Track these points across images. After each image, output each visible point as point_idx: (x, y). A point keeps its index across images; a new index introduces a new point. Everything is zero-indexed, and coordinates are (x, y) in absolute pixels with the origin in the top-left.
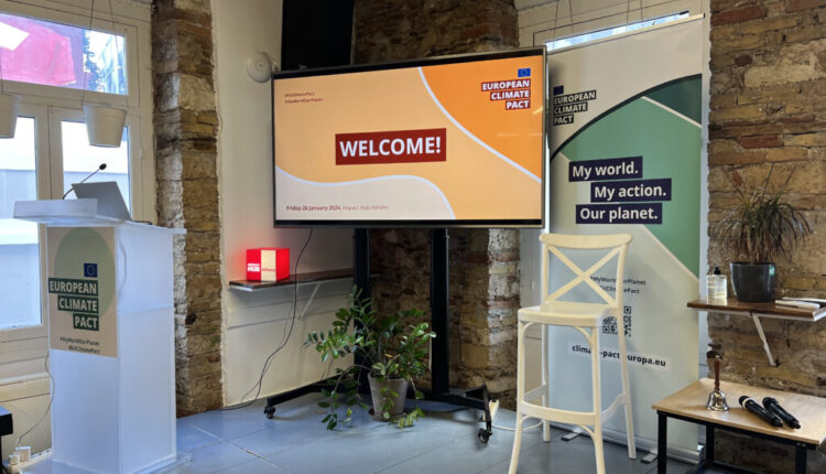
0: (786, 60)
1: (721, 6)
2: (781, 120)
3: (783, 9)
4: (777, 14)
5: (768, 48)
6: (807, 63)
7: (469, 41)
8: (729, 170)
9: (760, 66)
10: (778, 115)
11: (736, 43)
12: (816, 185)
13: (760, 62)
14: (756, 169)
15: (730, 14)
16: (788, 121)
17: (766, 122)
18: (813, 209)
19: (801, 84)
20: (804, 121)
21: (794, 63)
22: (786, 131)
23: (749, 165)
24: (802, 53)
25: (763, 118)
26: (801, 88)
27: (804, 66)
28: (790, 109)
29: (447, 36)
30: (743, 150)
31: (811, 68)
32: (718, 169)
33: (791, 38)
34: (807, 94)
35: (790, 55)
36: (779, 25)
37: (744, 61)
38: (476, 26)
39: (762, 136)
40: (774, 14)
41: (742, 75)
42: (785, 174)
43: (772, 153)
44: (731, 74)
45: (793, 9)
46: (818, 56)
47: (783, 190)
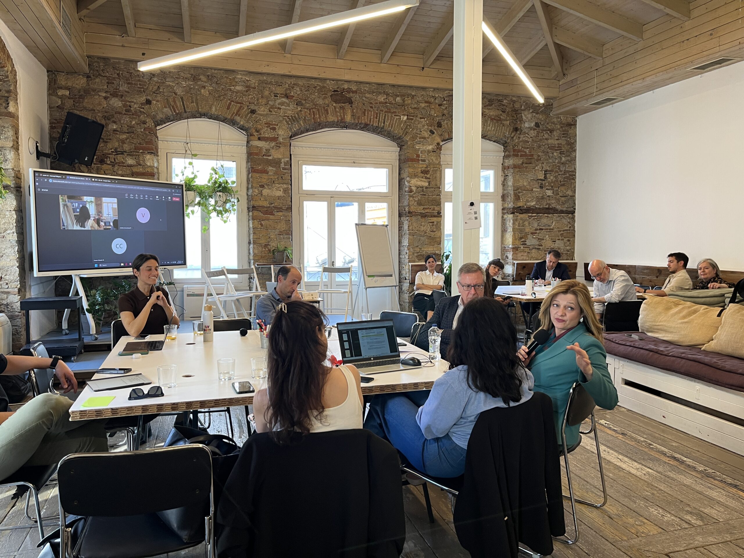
0: (274, 189)
1: (254, 167)
2: (273, 207)
3: (273, 172)
5: (269, 184)
6: (280, 191)
7: (141, 151)
8: (259, 221)
10: (273, 205)
11: (260, 180)
12: (283, 228)
13: (267, 188)
14: (267, 221)
15: (257, 170)
16: (275, 207)
17: (269, 207)
18: (283, 235)
20: (279, 208)
21: (277, 190)
22: (275, 211)
23: (265, 220)
24: (279, 187)
25: (268, 205)
26: (279, 198)
27: (279, 191)
28: (276, 204)
29: (126, 145)
30: (263, 215)
31: (281, 192)
32: (255, 221)
33: (276, 182)
34: (280, 200)
36: (272, 177)
37: (262, 186)
38: (145, 145)
39: (268, 211)
40: (270, 173)
41: (262, 191)
42: (275, 223)
43: (271, 217)
44: (258, 190)
45: (276, 173)
46: (283, 189)
47: (275, 228)
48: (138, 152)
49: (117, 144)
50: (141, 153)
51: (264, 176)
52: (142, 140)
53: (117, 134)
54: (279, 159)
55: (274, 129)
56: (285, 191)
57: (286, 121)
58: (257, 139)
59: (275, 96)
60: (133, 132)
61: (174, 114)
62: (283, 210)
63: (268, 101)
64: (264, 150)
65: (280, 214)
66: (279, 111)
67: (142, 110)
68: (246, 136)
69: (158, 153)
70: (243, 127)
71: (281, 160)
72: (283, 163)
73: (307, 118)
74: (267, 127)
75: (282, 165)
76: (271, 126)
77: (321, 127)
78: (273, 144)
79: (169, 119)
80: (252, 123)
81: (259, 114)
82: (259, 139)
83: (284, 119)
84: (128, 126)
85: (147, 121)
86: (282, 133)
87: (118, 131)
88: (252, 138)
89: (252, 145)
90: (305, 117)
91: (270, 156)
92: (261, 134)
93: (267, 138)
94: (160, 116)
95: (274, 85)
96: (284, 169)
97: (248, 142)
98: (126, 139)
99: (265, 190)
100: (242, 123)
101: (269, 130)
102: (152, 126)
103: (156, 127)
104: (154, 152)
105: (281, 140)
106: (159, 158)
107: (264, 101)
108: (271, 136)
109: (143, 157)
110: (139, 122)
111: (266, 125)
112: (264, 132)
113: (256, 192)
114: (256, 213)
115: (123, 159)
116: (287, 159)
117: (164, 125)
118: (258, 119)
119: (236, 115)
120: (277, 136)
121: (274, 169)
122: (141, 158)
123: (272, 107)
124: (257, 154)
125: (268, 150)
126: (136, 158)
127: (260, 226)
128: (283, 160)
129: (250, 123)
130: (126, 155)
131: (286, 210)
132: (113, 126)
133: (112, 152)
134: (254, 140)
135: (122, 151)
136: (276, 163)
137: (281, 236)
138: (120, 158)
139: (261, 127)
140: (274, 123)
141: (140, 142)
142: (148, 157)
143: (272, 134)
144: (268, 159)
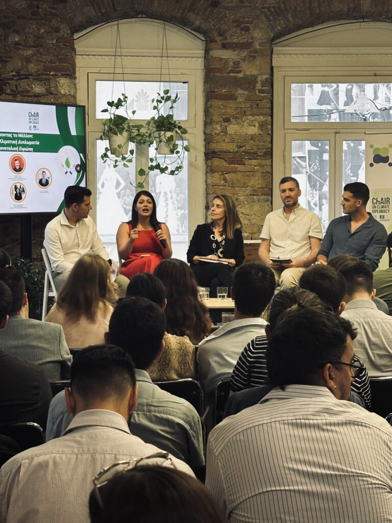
0: (246, 123)
1: (216, 90)
2: (243, 152)
3: (244, 98)
4: (241, 100)
5: (238, 116)
6: (255, 126)
7: (52, 73)
8: (222, 174)
9: (234, 124)
10: (243, 149)
11: (223, 111)
12: (258, 184)
13: (234, 122)
14: (233, 174)
15: (220, 95)
16: (247, 153)
17: (237, 152)
18: (257, 195)
19: (252, 135)
20: (253, 153)
21: (249, 125)
22: (246, 157)
23: (230, 172)
24: (252, 121)
25: (236, 150)
26: (253, 137)
27: (253, 127)
28: (248, 147)
29: (32, 65)
30: (228, 165)
31: (256, 129)
32: (216, 174)
33: (248, 113)
34: (254, 141)
35: (248, 121)
36: (243, 105)
37: (227, 120)
38: (57, 64)
39: (236, 159)
40: (240, 100)
41: (226, 127)
42: (246, 178)
43: (240, 167)
44: (221, 126)
45: (248, 99)
46: (259, 124)
47: (245, 185)
48: (49, 75)
49: (20, 64)
50: (53, 75)
51: (231, 104)
52: (54, 56)
53: (20, 49)
54: (254, 76)
55: (247, 29)
56: (263, 126)
57: (266, 16)
58: (220, 47)
60: (42, 46)
61: (100, 14)
62: (258, 156)
64: (231, 64)
65: (254, 162)
67: (54, 11)
68: (205, 42)
69: (75, 74)
70: (200, 28)
71: (257, 78)
72: (260, 82)
73: (298, 9)
74: (236, 27)
75: (259, 86)
76: (242, 26)
77: (321, 21)
78: (245, 53)
79: (92, 22)
80: (213, 23)
81: (224, 8)
82: (224, 46)
83: (262, 12)
84: (34, 37)
85: (61, 27)
86: (259, 35)
87: (20, 45)
88: (213, 45)
89: (212, 57)
90: (296, 8)
91: (240, 72)
92: (226, 39)
93: (237, 44)
94: (79, 19)
96: (261, 91)
97: (207, 51)
98: (33, 56)
99: (232, 126)
100: (197, 23)
101: (239, 31)
102: (67, 34)
103: (73, 34)
104: (71, 74)
105: (258, 47)
106: (77, 81)
108: (241, 41)
109: (56, 81)
110: (50, 30)
111: (235, 24)
112: (232, 35)
113: (217, 129)
114: (216, 162)
115: (28, 85)
116: (265, 76)
117: (84, 32)
118: (222, 15)
119: (189, 11)
120: (251, 41)
121: (246, 93)
122: (53, 84)
124: (220, 70)
125: (237, 64)
126: (45, 84)
127: (223, 182)
128: (259, 78)
129: (211, 22)
130: (32, 80)
131: (263, 156)
132: (14, 37)
133: (13, 75)
134: (216, 49)
135: (27, 73)
136: (249, 83)
137: (255, 197)
138: (23, 84)
139: (226, 27)
140: (246, 19)
141: (51, 59)
142: (62, 81)
143: (244, 37)
144: (236, 76)
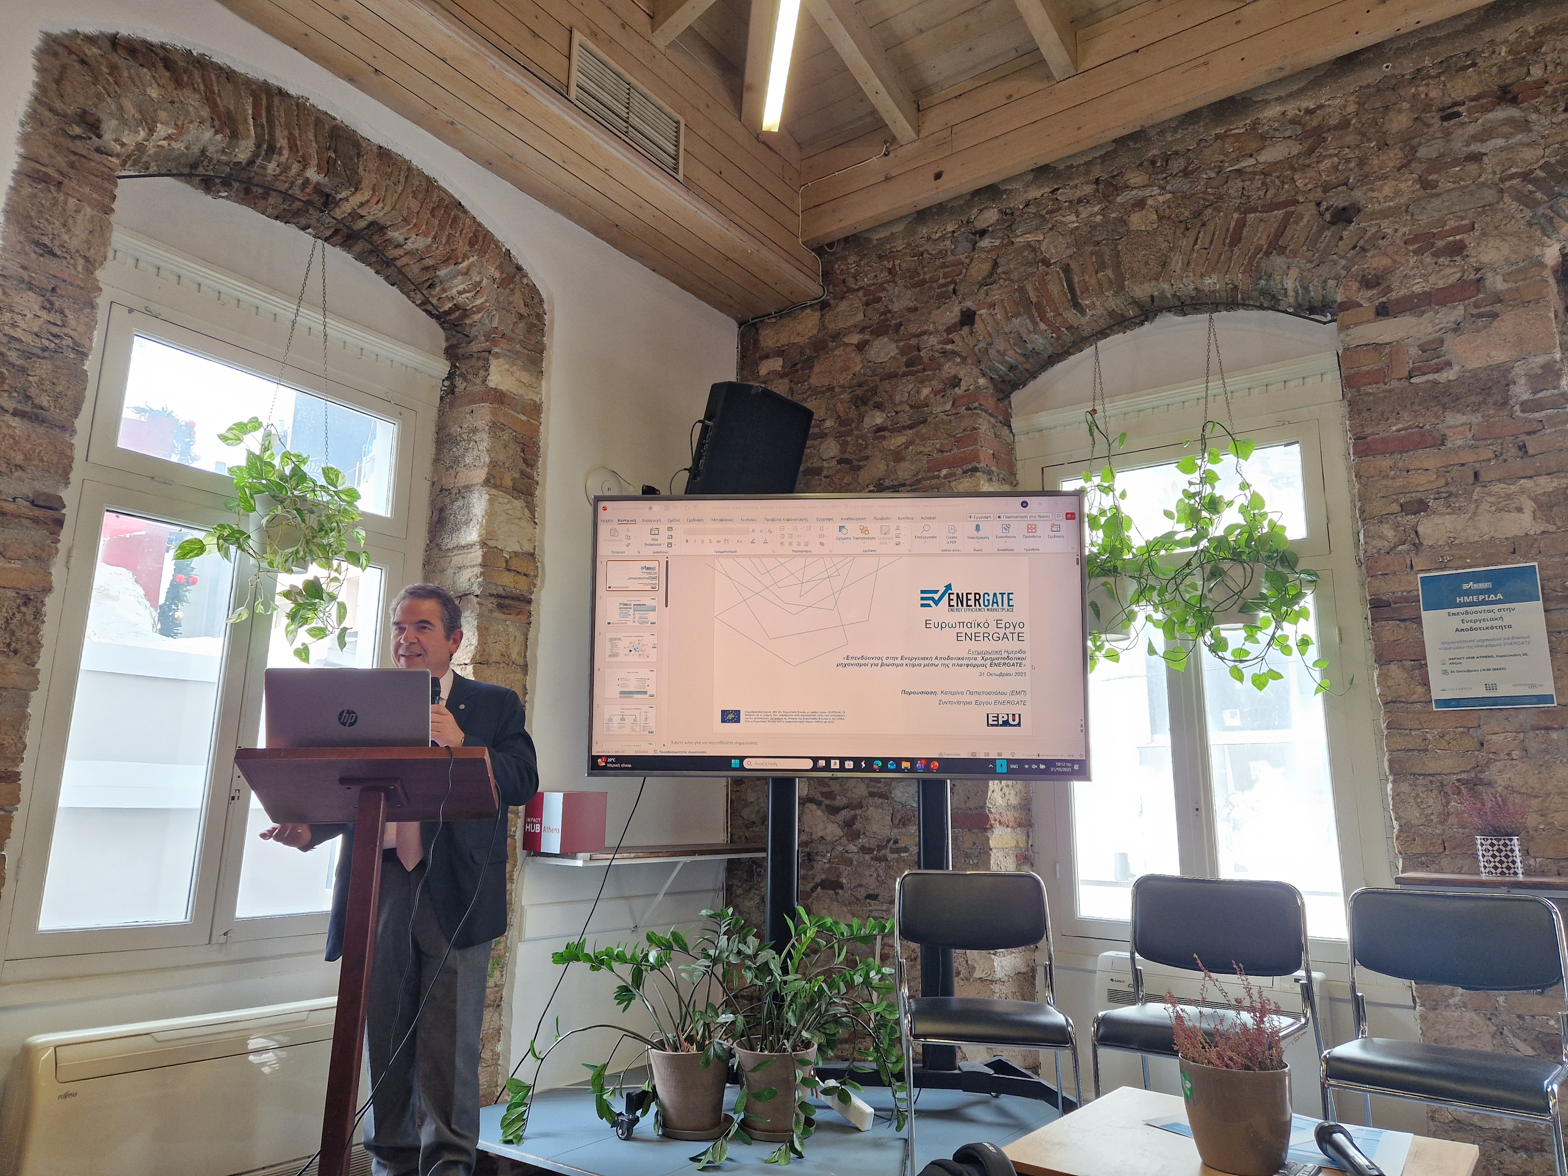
0: (1484, 507)
3: (1470, 435)
4: (1459, 442)
5: (1452, 489)
6: (1520, 510)
9: (1441, 515)
11: (1399, 483)
13: (1442, 510)
19: (1514, 540)
21: (1499, 510)
24: (1510, 497)
26: (1515, 546)
27: (1516, 515)
33: (1488, 476)
35: (1491, 499)
36: (1468, 457)
37: (1419, 507)
40: (1455, 442)
41: (1415, 526)
44: (1397, 526)
45: (1484, 436)
46: (1535, 501)
51: (1430, 459)
53: (884, 437)
54: (1499, 366)
55: (1456, 250)
56: (1552, 505)
58: (1375, 316)
59: (1446, 118)
61: (1043, 326)
63: (1413, 149)
64: (1414, 351)
66: (1472, 168)
71: (1510, 370)
72: (1522, 381)
74: (1418, 252)
75: (1521, 392)
76: (1440, 244)
78: (1458, 312)
79: (1036, 353)
81: (1372, 216)
82: (1384, 312)
84: (911, 407)
86: (1499, 254)
87: (886, 429)
88: (1347, 317)
89: (1346, 347)
91: (1445, 366)
92: (1387, 291)
93: (1425, 295)
95: (1438, 76)
96: (1529, 407)
98: (907, 447)
99: (1433, 520)
100: (1293, 274)
101: (1430, 260)
104: (986, 467)
105: (1501, 286)
107: (1393, 156)
108: (1440, 285)
110: (940, 386)
111: (1414, 247)
112: (1404, 278)
113: (1382, 537)
114: (1389, 632)
116: (1542, 359)
118: (1369, 235)
120: (1473, 276)
121: (1474, 419)
123: (1438, 164)
124: (1379, 376)
125: (1432, 347)
128: (1518, 370)
132: (875, 419)
134: (1356, 325)
136: (1484, 388)
139: (1386, 262)
140: (1452, 224)
141: (941, 445)
143: (1447, 271)
144: (1436, 383)
